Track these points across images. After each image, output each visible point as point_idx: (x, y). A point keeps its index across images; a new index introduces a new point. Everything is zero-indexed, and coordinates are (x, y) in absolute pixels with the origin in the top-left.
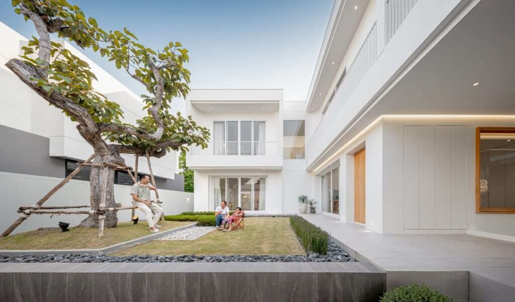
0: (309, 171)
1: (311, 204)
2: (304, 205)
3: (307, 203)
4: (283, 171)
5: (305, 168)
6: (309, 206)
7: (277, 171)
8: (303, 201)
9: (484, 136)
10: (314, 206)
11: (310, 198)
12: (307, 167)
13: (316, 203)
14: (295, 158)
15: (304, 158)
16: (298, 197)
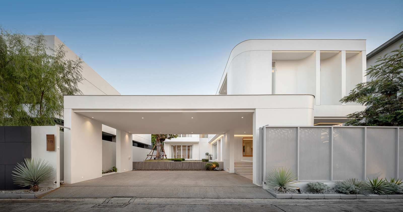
0: (210, 143)
1: (210, 156)
2: (207, 156)
3: (208, 156)
4: (199, 143)
5: (208, 142)
6: (209, 157)
7: (197, 143)
8: (207, 155)
9: (244, 139)
10: (211, 157)
11: (210, 154)
12: (209, 141)
13: (212, 155)
14: (204, 138)
15: (208, 138)
16: (205, 153)
